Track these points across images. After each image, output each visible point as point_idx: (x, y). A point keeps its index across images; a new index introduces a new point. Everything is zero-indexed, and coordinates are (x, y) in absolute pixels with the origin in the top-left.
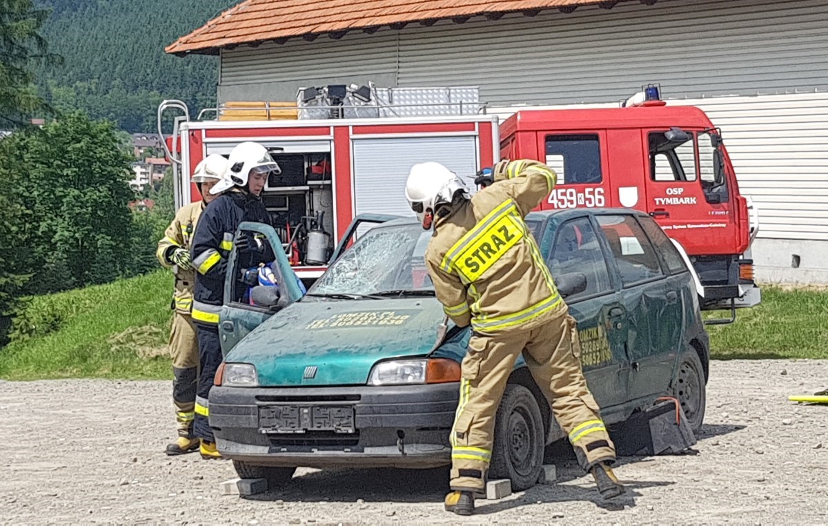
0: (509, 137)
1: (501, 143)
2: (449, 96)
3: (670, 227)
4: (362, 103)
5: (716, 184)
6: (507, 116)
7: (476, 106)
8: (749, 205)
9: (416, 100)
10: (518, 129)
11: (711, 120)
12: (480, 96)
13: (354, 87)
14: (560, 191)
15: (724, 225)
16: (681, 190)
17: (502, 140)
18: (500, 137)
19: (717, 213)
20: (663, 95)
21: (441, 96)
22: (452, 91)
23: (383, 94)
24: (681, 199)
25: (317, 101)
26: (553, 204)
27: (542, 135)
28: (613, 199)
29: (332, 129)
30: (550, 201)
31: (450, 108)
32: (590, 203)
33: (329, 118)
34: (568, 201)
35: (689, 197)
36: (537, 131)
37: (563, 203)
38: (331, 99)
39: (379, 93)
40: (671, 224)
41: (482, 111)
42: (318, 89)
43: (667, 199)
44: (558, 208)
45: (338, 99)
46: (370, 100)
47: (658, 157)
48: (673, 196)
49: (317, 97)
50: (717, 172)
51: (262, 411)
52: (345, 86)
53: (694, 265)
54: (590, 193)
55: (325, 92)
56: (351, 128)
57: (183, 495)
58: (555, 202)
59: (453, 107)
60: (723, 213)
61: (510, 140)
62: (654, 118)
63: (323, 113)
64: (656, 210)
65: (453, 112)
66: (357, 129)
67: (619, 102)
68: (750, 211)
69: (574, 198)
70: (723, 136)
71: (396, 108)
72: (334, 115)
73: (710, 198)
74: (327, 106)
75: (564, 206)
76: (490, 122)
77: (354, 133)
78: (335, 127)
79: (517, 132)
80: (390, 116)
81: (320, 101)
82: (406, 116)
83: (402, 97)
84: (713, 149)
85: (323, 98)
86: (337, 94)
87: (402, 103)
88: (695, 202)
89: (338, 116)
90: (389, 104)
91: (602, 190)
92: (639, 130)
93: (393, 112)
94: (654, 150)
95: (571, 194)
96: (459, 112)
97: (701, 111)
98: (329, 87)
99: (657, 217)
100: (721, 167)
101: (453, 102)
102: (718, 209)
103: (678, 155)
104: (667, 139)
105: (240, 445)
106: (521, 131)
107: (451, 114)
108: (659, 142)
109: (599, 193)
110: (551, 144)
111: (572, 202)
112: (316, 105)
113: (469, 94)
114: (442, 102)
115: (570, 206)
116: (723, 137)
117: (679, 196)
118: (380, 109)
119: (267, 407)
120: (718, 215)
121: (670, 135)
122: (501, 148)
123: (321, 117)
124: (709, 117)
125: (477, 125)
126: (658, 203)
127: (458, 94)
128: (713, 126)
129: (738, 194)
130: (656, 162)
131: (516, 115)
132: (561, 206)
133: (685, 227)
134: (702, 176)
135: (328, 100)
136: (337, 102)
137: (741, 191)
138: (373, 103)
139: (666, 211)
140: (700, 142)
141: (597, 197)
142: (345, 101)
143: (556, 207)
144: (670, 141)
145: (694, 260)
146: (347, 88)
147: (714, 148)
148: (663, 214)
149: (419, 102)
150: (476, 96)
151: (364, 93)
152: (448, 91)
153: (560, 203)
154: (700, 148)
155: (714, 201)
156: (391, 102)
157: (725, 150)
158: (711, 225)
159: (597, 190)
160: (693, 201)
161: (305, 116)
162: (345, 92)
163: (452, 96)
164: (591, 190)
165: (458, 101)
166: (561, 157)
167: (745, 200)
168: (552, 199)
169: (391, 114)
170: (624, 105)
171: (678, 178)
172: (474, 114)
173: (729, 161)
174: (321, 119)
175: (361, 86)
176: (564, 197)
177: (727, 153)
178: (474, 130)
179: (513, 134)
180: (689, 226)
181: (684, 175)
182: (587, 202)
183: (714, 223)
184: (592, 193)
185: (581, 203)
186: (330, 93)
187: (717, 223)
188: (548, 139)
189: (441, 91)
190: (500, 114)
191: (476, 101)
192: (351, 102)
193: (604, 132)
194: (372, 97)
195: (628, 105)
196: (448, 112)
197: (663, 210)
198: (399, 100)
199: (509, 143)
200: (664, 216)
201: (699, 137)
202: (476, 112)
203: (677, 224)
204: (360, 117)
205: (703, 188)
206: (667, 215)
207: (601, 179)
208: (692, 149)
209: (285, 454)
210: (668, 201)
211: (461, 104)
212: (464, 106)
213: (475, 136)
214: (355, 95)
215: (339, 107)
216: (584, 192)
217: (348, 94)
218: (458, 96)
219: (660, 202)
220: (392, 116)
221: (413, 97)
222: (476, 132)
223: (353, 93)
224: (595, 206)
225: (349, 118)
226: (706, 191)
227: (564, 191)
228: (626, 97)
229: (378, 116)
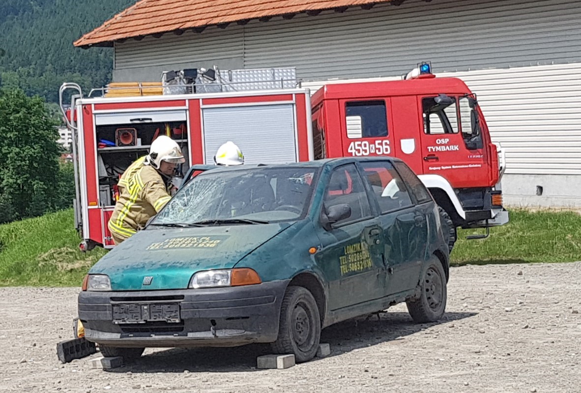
0: (319, 104)
1: (312, 109)
2: (274, 74)
3: (439, 168)
4: (210, 82)
5: (473, 135)
6: (319, 88)
7: (294, 82)
8: (498, 150)
9: (249, 78)
10: (325, 98)
11: (469, 87)
12: (296, 74)
13: (203, 69)
14: (357, 143)
15: (480, 166)
16: (447, 140)
17: (314, 106)
18: (312, 105)
19: (474, 156)
20: (433, 70)
21: (268, 75)
22: (276, 71)
23: (224, 74)
24: (447, 147)
25: (176, 81)
26: (352, 153)
27: (343, 102)
28: (396, 147)
29: (187, 102)
30: (349, 151)
31: (274, 84)
32: (379, 151)
33: (185, 93)
34: (363, 150)
35: (454, 145)
36: (339, 99)
37: (359, 152)
38: (186, 79)
39: (221, 74)
40: (440, 166)
41: (298, 85)
42: (176, 72)
43: (437, 147)
44: (356, 155)
45: (192, 79)
46: (215, 79)
47: (431, 116)
48: (441, 145)
49: (176, 78)
50: (474, 128)
51: (115, 308)
52: (196, 70)
53: (458, 195)
54: (379, 144)
55: (182, 74)
56: (201, 101)
57: (63, 369)
58: (353, 151)
59: (277, 83)
60: (479, 156)
61: (320, 106)
62: (427, 88)
63: (181, 90)
64: (428, 155)
65: (277, 87)
66: (206, 101)
67: (401, 75)
68: (499, 154)
69: (367, 148)
70: (478, 98)
71: (235, 85)
72: (188, 91)
73: (469, 146)
74: (183, 84)
75: (360, 154)
76: (304, 94)
77: (203, 104)
78: (189, 100)
79: (324, 100)
80: (230, 91)
81: (178, 80)
82: (242, 90)
83: (239, 76)
84: (470, 109)
85: (180, 78)
86: (191, 75)
87: (239, 81)
88: (458, 149)
89: (191, 92)
90: (229, 82)
91: (388, 142)
92: (415, 97)
93: (233, 88)
94: (428, 110)
95: (365, 145)
96: (281, 86)
97: (461, 80)
98: (184, 70)
99: (430, 160)
100: (476, 122)
101: (277, 79)
102: (475, 154)
103: (447, 114)
104: (437, 104)
105: (100, 333)
106: (327, 99)
107: (276, 88)
108: (430, 105)
109: (386, 144)
110: (350, 109)
111: (366, 151)
112: (175, 84)
113: (289, 73)
114: (268, 79)
115: (365, 154)
116: (478, 100)
117: (445, 145)
118: (223, 86)
119: (118, 305)
120: (475, 158)
121: (439, 100)
122: (312, 113)
123: (180, 93)
124: (467, 85)
125: (294, 96)
126: (430, 150)
127: (280, 73)
128: (470, 91)
129: (490, 142)
130: (430, 119)
131: (323, 88)
132: (357, 154)
133: (450, 167)
134: (463, 129)
135: (184, 80)
136: (190, 81)
137: (492, 139)
138: (218, 81)
139: (436, 156)
140: (461, 104)
141: (385, 147)
142: (197, 80)
143: (354, 155)
144: (440, 104)
145: (458, 192)
146: (198, 71)
147: (472, 109)
148: (434, 158)
149: (252, 80)
150: (293, 74)
151: (211, 74)
152: (272, 71)
153: (357, 152)
154: (461, 108)
155: (472, 148)
156: (230, 80)
157: (480, 109)
158: (470, 166)
159: (384, 142)
160: (456, 148)
161: (168, 92)
162: (196, 74)
163: (276, 74)
164: (380, 141)
165: (280, 78)
166: (359, 118)
167: (495, 147)
168: (351, 149)
169: (231, 89)
170: (405, 78)
171: (447, 131)
172: (293, 88)
173: (483, 117)
174: (179, 94)
175: (208, 69)
176: (359, 148)
177: (481, 112)
178: (292, 99)
179: (322, 102)
180: (453, 167)
181: (451, 128)
182: (377, 151)
183: (472, 164)
184: (381, 144)
185: (373, 151)
186: (185, 75)
187: (475, 164)
188: (348, 104)
189: (268, 71)
190: (312, 87)
191: (293, 78)
192: (202, 81)
193: (389, 98)
194: (216, 77)
195: (407, 78)
196: (273, 87)
197: (434, 155)
198: (237, 79)
199: (318, 109)
200: (435, 160)
201: (460, 101)
202: (294, 86)
203: (444, 166)
204: (208, 92)
205: (463, 139)
206: (437, 159)
207: (387, 134)
208: (455, 109)
209: (132, 338)
210: (438, 149)
211: (282, 80)
212: (285, 82)
213: (293, 104)
214: (204, 75)
215: (192, 85)
216: (374, 143)
217: (198, 75)
218: (280, 74)
219: (432, 149)
220: (232, 91)
221: (247, 76)
222: (293, 101)
223: (202, 74)
224: (383, 154)
225: (200, 93)
226: (466, 140)
227: (360, 143)
228: (406, 72)
229: (221, 91)
